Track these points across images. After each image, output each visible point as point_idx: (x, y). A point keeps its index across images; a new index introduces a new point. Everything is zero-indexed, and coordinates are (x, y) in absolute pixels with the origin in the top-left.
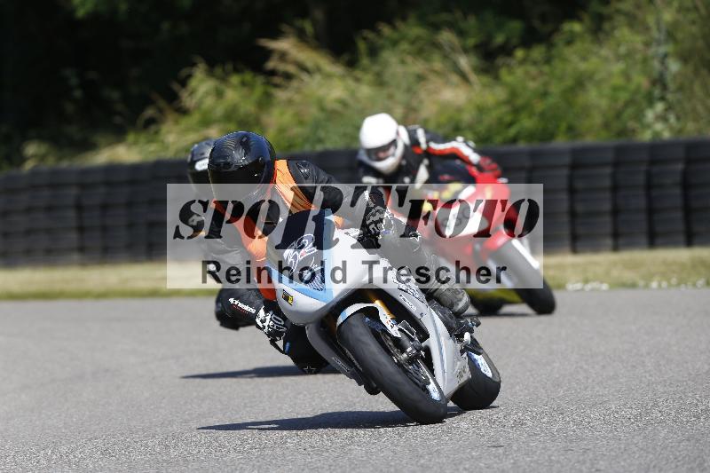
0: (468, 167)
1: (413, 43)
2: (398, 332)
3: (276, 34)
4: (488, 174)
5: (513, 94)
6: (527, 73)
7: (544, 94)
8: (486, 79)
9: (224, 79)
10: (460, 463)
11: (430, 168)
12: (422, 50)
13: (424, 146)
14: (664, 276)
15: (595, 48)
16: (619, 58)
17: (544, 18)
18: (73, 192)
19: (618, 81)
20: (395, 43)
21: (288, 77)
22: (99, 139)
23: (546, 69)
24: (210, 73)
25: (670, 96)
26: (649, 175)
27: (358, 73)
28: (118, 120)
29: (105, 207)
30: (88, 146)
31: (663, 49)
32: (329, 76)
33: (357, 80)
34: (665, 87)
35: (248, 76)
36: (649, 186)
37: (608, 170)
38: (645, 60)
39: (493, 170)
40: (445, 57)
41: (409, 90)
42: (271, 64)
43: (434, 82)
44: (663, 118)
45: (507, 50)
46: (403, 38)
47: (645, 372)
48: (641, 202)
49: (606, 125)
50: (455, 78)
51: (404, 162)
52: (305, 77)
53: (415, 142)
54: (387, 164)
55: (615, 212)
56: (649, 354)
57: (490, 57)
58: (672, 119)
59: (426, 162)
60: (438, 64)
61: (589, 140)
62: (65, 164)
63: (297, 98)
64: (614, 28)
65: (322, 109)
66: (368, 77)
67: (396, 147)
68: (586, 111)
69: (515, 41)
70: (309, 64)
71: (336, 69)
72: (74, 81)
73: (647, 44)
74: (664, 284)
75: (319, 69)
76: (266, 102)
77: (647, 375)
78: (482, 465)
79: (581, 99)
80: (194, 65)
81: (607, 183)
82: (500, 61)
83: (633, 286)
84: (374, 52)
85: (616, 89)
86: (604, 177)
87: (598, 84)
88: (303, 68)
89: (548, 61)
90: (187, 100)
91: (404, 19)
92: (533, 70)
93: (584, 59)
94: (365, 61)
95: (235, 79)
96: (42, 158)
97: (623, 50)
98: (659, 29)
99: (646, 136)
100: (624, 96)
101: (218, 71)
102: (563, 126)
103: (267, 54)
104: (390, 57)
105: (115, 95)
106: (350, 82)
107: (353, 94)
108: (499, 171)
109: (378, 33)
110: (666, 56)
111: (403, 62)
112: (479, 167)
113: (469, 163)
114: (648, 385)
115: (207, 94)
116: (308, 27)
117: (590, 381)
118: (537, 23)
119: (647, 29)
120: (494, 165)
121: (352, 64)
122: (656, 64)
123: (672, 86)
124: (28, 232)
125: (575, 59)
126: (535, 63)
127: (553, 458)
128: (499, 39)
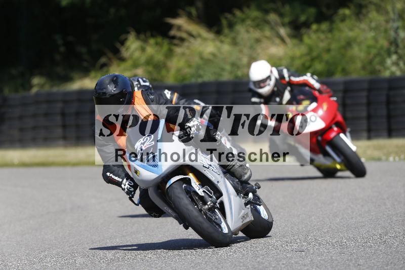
0: (313, 91)
1: (253, 20)
2: (203, 193)
3: (175, 15)
4: (325, 95)
5: (311, 49)
6: (319, 38)
7: (328, 50)
8: (295, 41)
9: (145, 41)
10: (280, 261)
11: (291, 92)
12: (259, 25)
13: (287, 79)
14: (397, 154)
15: (358, 24)
16: (371, 29)
17: (328, 7)
18: (60, 105)
19: (371, 42)
20: (243, 21)
21: (182, 40)
22: (74, 75)
23: (329, 35)
24: (138, 37)
25: (400, 51)
26: (388, 96)
27: (222, 38)
28: (85, 64)
29: (78, 114)
30: (68, 79)
31: (396, 24)
32: (205, 39)
33: (222, 42)
34: (397, 46)
35: (159, 39)
36: (388, 103)
37: (365, 94)
38: (386, 31)
39: (328, 92)
40: (272, 28)
41: (251, 48)
42: (173, 32)
43: (266, 43)
44: (396, 64)
45: (307, 25)
46: (248, 17)
47: (386, 208)
48: (384, 112)
49: (364, 68)
50: (278, 41)
51: (276, 89)
52: (192, 40)
53: (282, 77)
54: (265, 90)
55: (369, 117)
56: (388, 198)
57: (297, 29)
58: (401, 64)
59: (289, 88)
60: (268, 33)
61: (354, 76)
62: (55, 89)
63: (187, 52)
64: (368, 12)
65: (202, 58)
66: (228, 40)
67: (271, 80)
68: (352, 59)
69: (312, 19)
70: (194, 33)
71: (209, 35)
72: (60, 42)
73: (387, 22)
74: (397, 158)
75: (199, 36)
76: (170, 54)
77: (387, 210)
78: (293, 262)
79: (350, 53)
80: (128, 32)
81: (364, 101)
82: (303, 30)
83: (379, 159)
84: (231, 26)
85: (369, 47)
86: (363, 97)
87: (359, 44)
88: (191, 35)
89: (331, 30)
90: (125, 53)
91: (248, 7)
92: (322, 36)
93: (351, 30)
94: (226, 31)
95: (152, 41)
96: (42, 86)
97: (373, 25)
98: (394, 13)
99: (387, 74)
100: (374, 51)
101: (142, 36)
102: (339, 69)
103: (170, 27)
104: (241, 29)
105: (83, 50)
106: (218, 43)
107: (219, 49)
108: (331, 93)
109: (234, 15)
110: (398, 28)
111: (248, 31)
112: (320, 91)
113: (314, 88)
114: (388, 216)
115: (136, 49)
116: (194, 11)
117: (354, 213)
118: (324, 10)
119: (387, 13)
120: (329, 90)
121: (219, 32)
122: (392, 33)
123: (401, 45)
124: (34, 128)
125: (346, 30)
126: (323, 32)
127: (333, 258)
128: (303, 18)
